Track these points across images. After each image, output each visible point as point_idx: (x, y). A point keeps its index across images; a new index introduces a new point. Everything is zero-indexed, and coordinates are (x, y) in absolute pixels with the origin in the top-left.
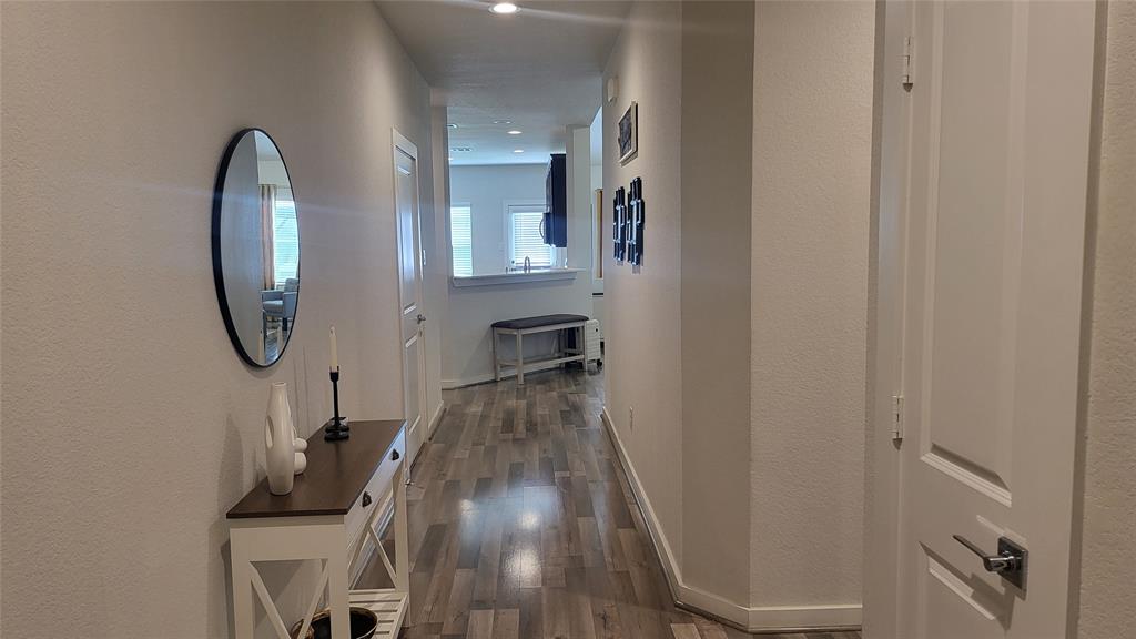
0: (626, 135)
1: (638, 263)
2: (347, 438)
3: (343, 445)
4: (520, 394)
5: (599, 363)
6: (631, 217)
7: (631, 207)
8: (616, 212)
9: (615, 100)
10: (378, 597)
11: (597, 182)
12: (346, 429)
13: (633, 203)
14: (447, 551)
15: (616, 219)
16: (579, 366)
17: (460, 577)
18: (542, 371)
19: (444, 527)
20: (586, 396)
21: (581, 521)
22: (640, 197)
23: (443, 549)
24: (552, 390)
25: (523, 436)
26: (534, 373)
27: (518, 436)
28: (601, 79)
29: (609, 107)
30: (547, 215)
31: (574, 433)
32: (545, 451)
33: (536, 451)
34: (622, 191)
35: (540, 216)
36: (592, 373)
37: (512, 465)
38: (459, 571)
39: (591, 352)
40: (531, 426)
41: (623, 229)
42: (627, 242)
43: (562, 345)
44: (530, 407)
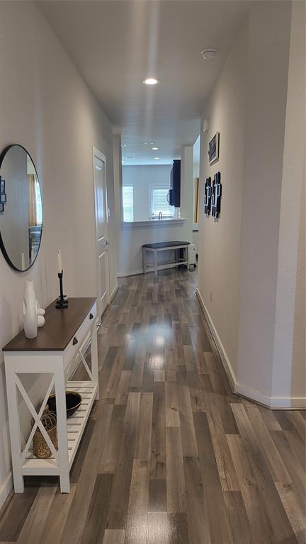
0: (213, 150)
1: (217, 217)
2: (67, 307)
3: (65, 310)
4: (155, 280)
5: (195, 266)
6: (214, 193)
7: (214, 188)
8: (206, 190)
9: (207, 131)
10: (83, 385)
11: (196, 174)
12: (67, 302)
13: (216, 185)
14: (118, 361)
15: (206, 194)
16: (185, 267)
17: (125, 375)
18: (166, 269)
19: (117, 348)
20: (188, 282)
21: (185, 347)
22: (219, 183)
23: (116, 360)
24: (171, 279)
25: (157, 302)
26: (162, 270)
27: (154, 302)
28: (200, 120)
29: (204, 135)
30: (171, 191)
31: (181, 300)
32: (167, 310)
33: (163, 310)
34: (209, 179)
35: (167, 191)
36: (191, 271)
37: (151, 317)
38: (123, 371)
39: (191, 260)
40: (161, 297)
41: (210, 199)
42: (212, 206)
43: (177, 256)
44: (161, 287)
